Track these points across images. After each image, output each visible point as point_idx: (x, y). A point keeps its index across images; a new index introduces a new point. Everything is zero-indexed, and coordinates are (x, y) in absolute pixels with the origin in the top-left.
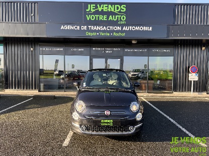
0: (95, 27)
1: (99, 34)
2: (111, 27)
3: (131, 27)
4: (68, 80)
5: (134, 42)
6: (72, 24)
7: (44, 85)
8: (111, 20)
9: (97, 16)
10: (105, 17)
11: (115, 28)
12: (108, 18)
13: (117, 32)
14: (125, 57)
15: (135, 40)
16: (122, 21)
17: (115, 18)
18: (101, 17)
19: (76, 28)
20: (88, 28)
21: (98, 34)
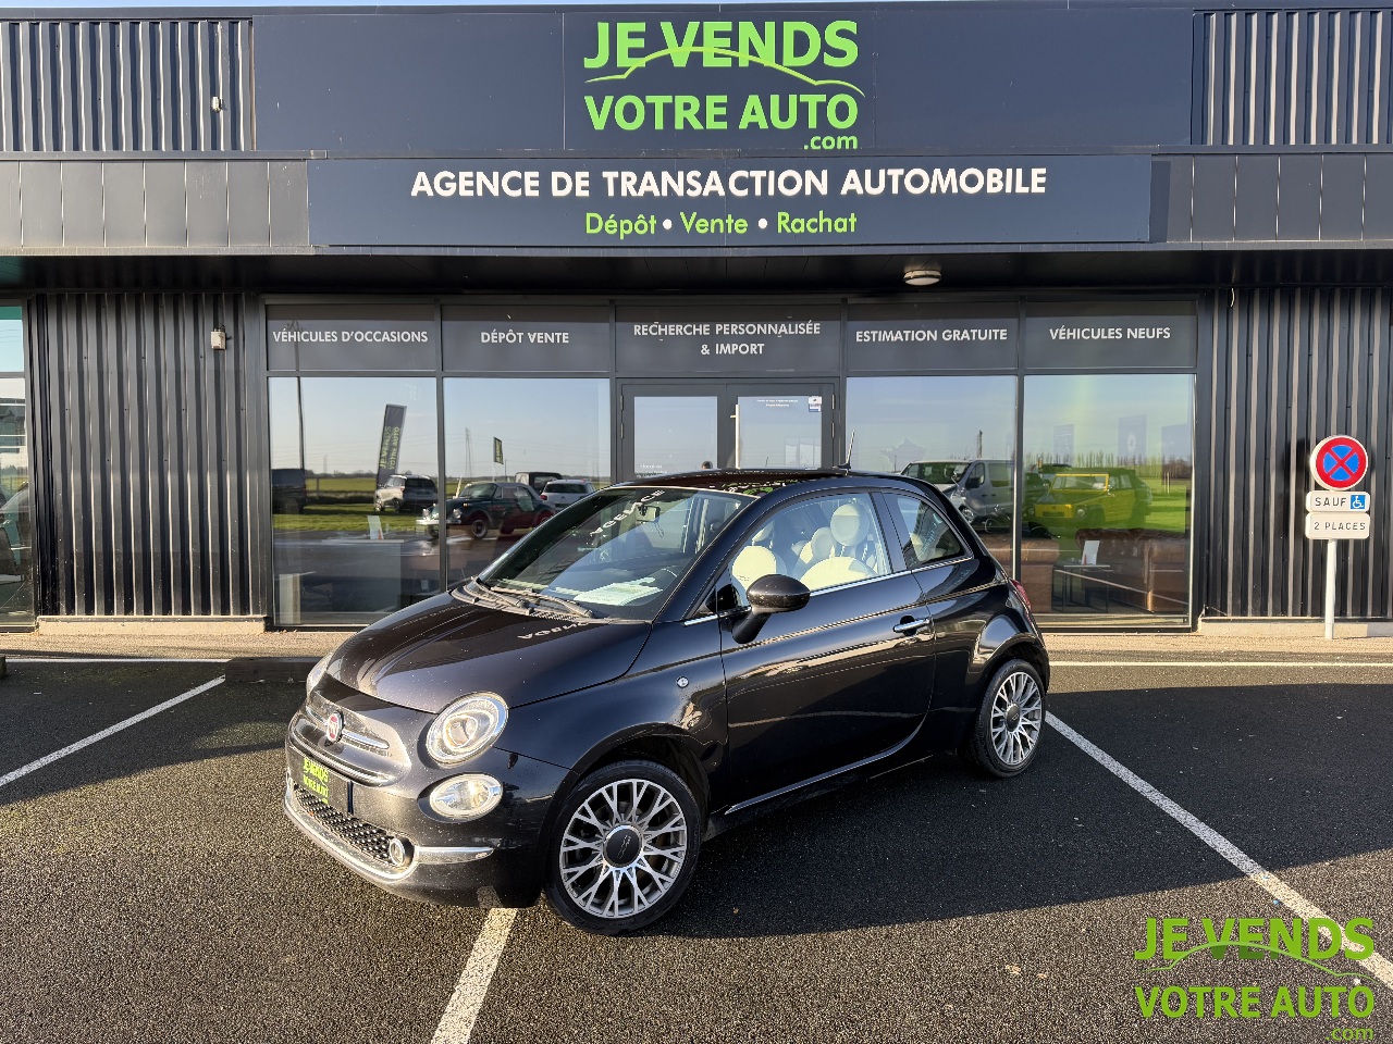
0: (649, 175)
1: (678, 224)
2: (758, 175)
3: (895, 173)
4: (470, 546)
5: (916, 277)
6: (491, 161)
7: (307, 583)
8: (753, 126)
9: (659, 101)
10: (715, 103)
11: (790, 183)
12: (734, 111)
13: (804, 205)
14: (853, 384)
15: (926, 260)
16: (836, 133)
17: (784, 116)
18: (686, 110)
19: (516, 184)
20: (597, 184)
21: (667, 224)
